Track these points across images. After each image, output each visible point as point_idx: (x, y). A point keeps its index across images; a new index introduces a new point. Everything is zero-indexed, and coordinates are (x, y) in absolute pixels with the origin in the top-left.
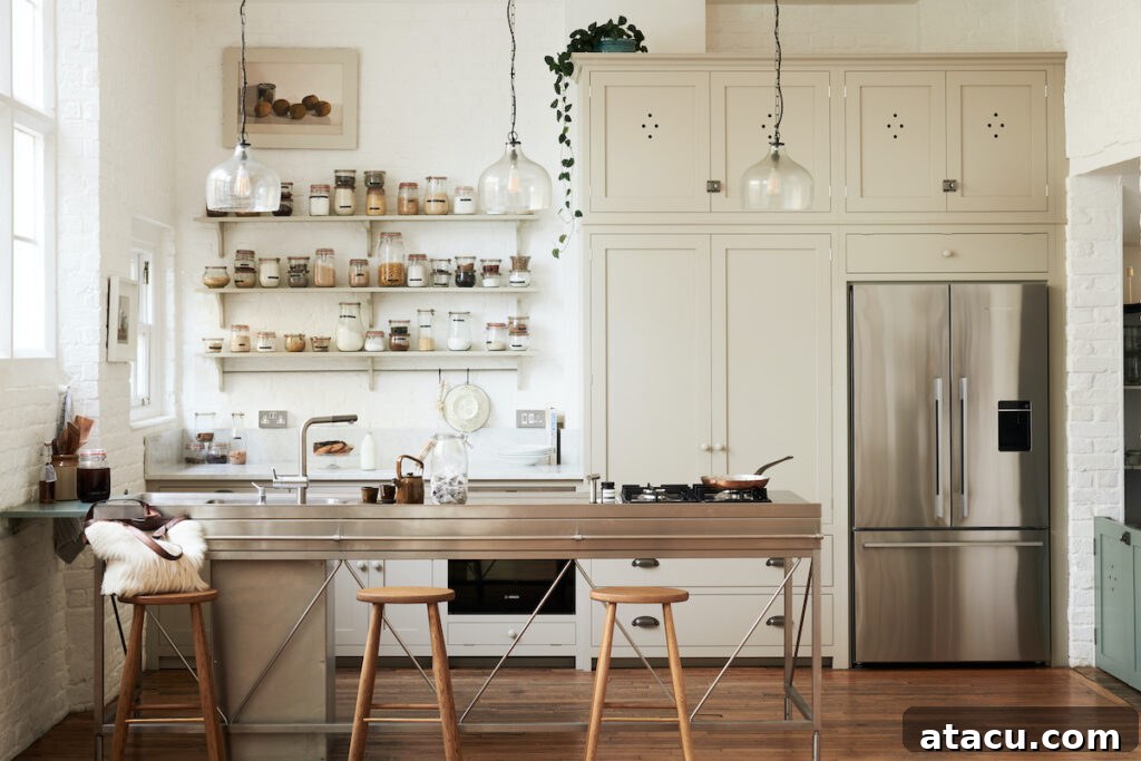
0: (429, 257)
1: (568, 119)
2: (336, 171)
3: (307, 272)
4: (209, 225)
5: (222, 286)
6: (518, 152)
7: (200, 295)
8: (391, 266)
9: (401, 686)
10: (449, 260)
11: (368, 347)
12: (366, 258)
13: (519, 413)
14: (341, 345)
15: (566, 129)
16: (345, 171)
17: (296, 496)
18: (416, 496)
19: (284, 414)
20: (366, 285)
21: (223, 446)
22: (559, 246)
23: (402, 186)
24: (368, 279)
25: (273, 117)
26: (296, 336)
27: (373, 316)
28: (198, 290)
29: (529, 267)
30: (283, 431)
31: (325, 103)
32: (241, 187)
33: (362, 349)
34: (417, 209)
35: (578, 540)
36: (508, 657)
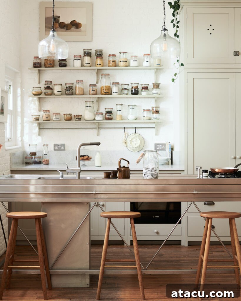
0: (120, 83)
1: (178, 27)
2: (84, 50)
3: (73, 89)
4: (34, 71)
5: (39, 94)
6: (166, 34)
7: (31, 99)
8: (106, 87)
9: (113, 252)
10: (128, 85)
11: (96, 119)
12: (96, 84)
13: (156, 145)
14: (86, 118)
15: (177, 31)
16: (88, 50)
17: (76, 176)
18: (127, 175)
19: (63, 145)
20: (96, 94)
21: (40, 157)
22: (175, 78)
23: (110, 55)
24: (96, 92)
25: (59, 29)
26: (68, 114)
27: (98, 107)
28: (30, 96)
29: (160, 87)
30: (63, 152)
31: (79, 23)
32: (52, 48)
33: (94, 120)
34: (115, 64)
35: (195, 194)
36: (167, 241)
